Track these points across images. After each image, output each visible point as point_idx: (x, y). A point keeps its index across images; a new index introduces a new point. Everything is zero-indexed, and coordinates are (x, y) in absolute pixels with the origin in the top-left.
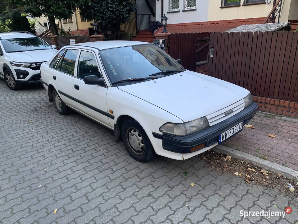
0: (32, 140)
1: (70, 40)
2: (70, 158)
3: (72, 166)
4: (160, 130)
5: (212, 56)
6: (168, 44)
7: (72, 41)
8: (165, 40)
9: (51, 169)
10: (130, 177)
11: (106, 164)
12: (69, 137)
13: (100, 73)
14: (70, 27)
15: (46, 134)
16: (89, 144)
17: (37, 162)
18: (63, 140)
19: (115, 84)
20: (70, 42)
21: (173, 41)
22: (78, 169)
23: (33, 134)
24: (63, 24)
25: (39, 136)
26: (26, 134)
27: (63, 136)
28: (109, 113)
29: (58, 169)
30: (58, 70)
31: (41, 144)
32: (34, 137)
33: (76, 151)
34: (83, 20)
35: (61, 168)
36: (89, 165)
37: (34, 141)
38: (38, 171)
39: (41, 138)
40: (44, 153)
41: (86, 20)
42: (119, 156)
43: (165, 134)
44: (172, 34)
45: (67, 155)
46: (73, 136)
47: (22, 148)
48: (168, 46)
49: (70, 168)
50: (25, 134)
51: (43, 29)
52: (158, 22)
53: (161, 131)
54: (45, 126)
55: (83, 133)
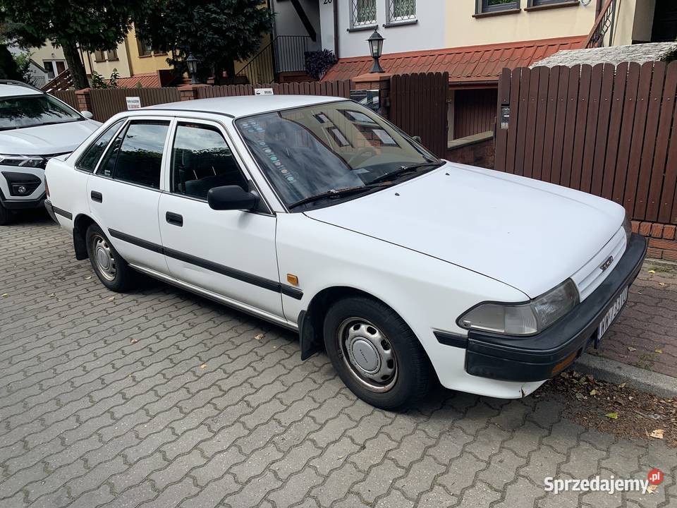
0: (67, 366)
1: (128, 99)
2: (186, 414)
3: (199, 439)
4: (462, 324)
5: (505, 125)
6: (388, 101)
7: (132, 101)
8: (380, 91)
9: (142, 452)
10: (374, 466)
11: (292, 429)
12: (169, 352)
13: (249, 178)
14: (115, 70)
15: (103, 345)
16: (230, 368)
17: (96, 432)
18: (152, 359)
19: (297, 206)
20: (128, 104)
21: (399, 92)
22: (220, 449)
23: (68, 348)
24: (94, 64)
25: (83, 351)
26: (47, 348)
27: (151, 349)
28: (285, 282)
29: (160, 452)
30: (107, 176)
31: (95, 375)
32: (71, 355)
33: (198, 392)
34: (143, 53)
35: (169, 446)
36: (247, 432)
37: (73, 367)
38: (105, 462)
39: (91, 357)
40: (111, 402)
41: (152, 53)
42: (320, 399)
43: (473, 334)
44: (396, 77)
45: (176, 405)
46: (178, 348)
47: (43, 391)
48: (388, 104)
49: (195, 447)
50: (43, 350)
51: (44, 77)
52: (327, 51)
53: (465, 326)
54: (95, 323)
55: (202, 337)
